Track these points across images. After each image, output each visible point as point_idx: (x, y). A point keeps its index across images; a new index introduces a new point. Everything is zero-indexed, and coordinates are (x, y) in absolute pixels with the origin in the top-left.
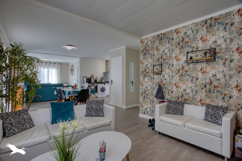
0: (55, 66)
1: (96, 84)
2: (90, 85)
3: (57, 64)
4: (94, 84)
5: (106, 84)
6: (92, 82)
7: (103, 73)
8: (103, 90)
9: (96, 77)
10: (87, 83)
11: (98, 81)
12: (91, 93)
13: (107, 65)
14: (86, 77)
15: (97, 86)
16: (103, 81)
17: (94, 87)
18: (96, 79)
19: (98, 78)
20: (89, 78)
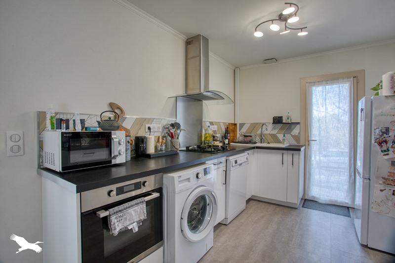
2: (99, 197)
9: (141, 122)
10: (75, 186)
14: (60, 123)
16: (179, 146)
17: (137, 208)
18: (140, 134)
19: (149, 128)
20: (92, 130)
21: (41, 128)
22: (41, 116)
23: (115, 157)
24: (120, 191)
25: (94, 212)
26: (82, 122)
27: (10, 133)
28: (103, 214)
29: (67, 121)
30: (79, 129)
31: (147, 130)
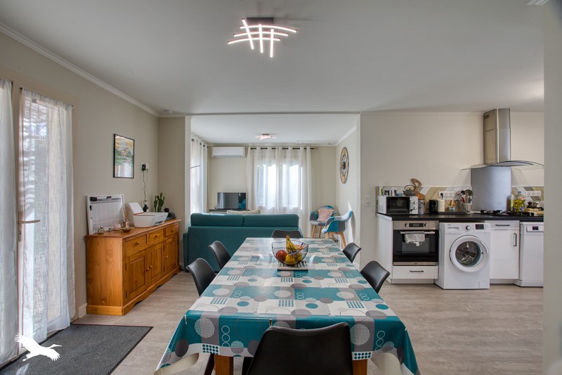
0: (296, 157)
1: (431, 225)
2: (401, 225)
3: (302, 149)
4: (421, 225)
5: (487, 224)
6: (415, 212)
7: (467, 173)
8: (470, 253)
9: (435, 190)
10: (391, 218)
11: (442, 209)
12: (375, 345)
13: (490, 136)
15: (437, 231)
16: (470, 209)
17: (420, 235)
18: (434, 198)
19: (442, 194)
20: (400, 196)
21: (377, 194)
22: (377, 188)
23: (411, 210)
24: (411, 225)
25: (399, 231)
26: (395, 191)
27: (366, 196)
28: (402, 233)
29: (388, 191)
30: (393, 195)
31: (440, 195)
